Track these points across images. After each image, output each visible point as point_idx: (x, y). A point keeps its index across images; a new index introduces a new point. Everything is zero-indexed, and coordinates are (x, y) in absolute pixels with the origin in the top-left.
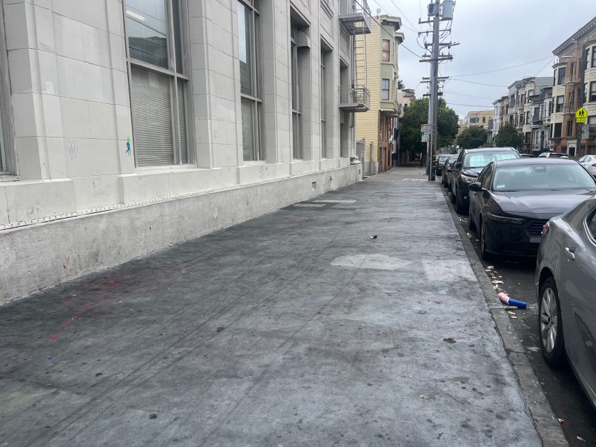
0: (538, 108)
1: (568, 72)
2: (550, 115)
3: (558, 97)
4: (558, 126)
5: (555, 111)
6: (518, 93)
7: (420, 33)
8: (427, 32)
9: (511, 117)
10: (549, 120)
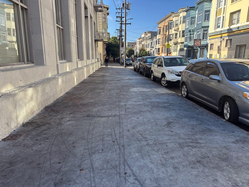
0: (152, 42)
1: (162, 31)
2: (156, 45)
3: (159, 39)
4: (159, 49)
5: (158, 44)
6: (145, 36)
7: (116, 13)
8: (119, 13)
9: (143, 45)
10: (156, 47)
